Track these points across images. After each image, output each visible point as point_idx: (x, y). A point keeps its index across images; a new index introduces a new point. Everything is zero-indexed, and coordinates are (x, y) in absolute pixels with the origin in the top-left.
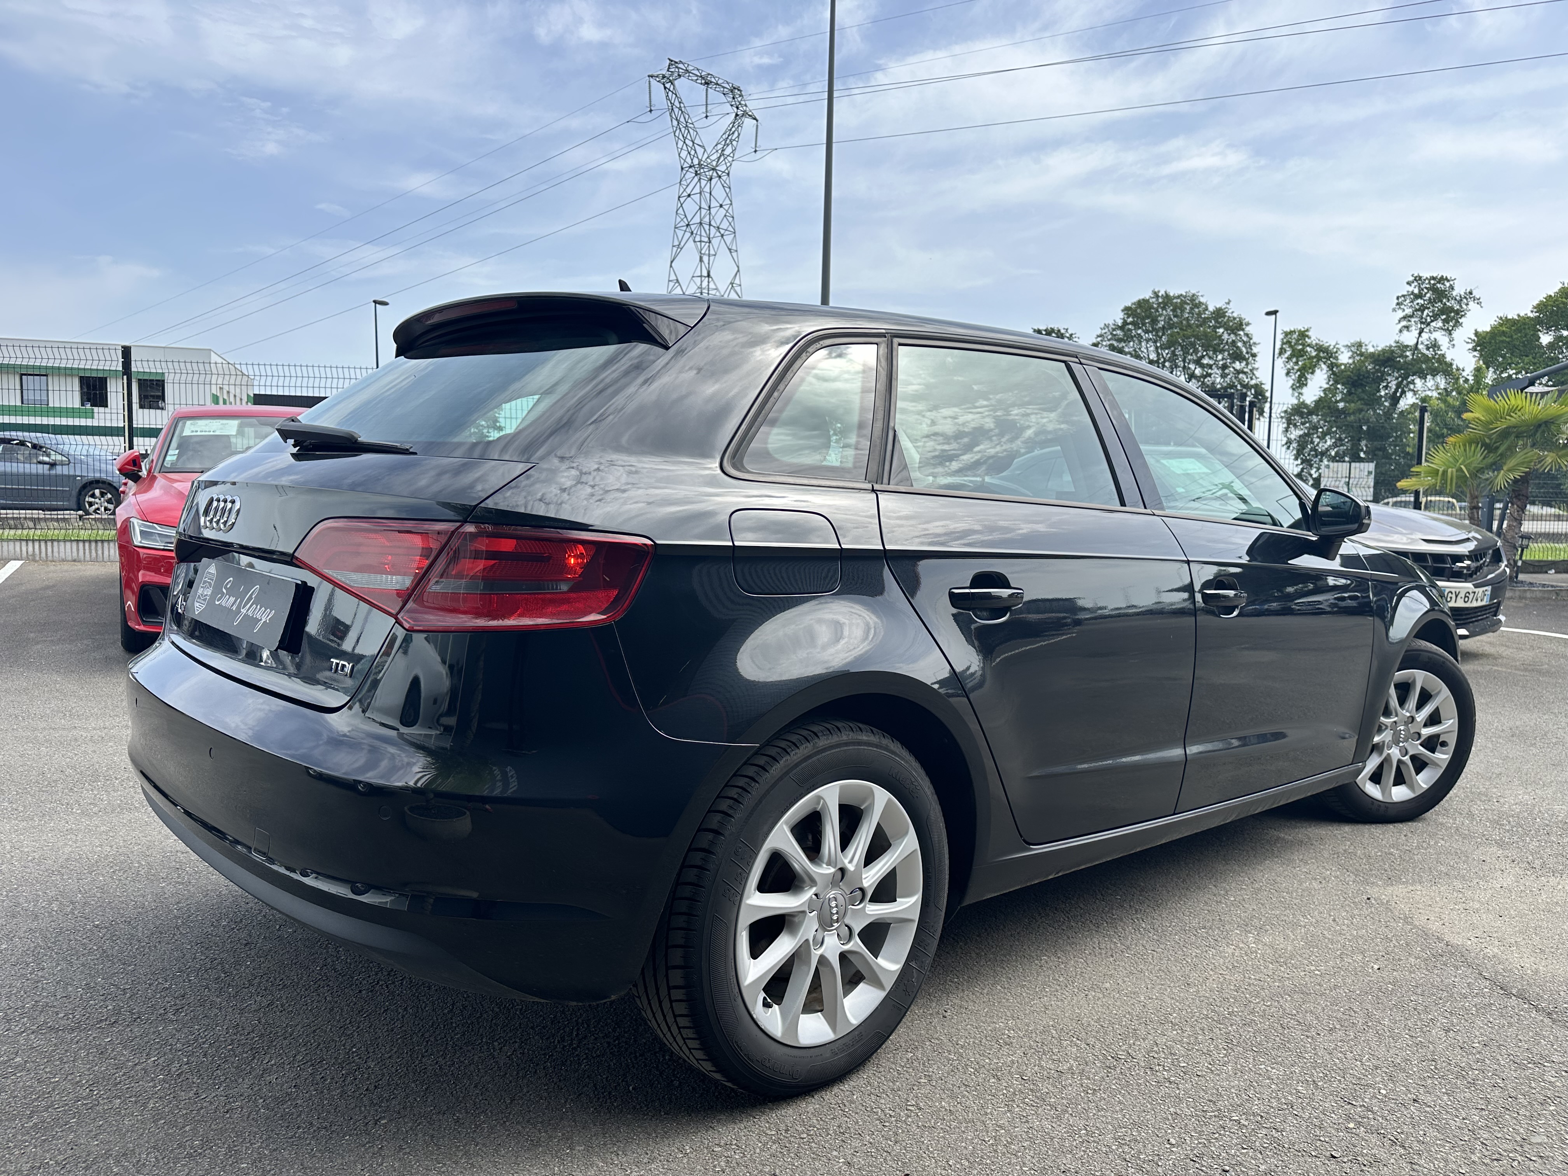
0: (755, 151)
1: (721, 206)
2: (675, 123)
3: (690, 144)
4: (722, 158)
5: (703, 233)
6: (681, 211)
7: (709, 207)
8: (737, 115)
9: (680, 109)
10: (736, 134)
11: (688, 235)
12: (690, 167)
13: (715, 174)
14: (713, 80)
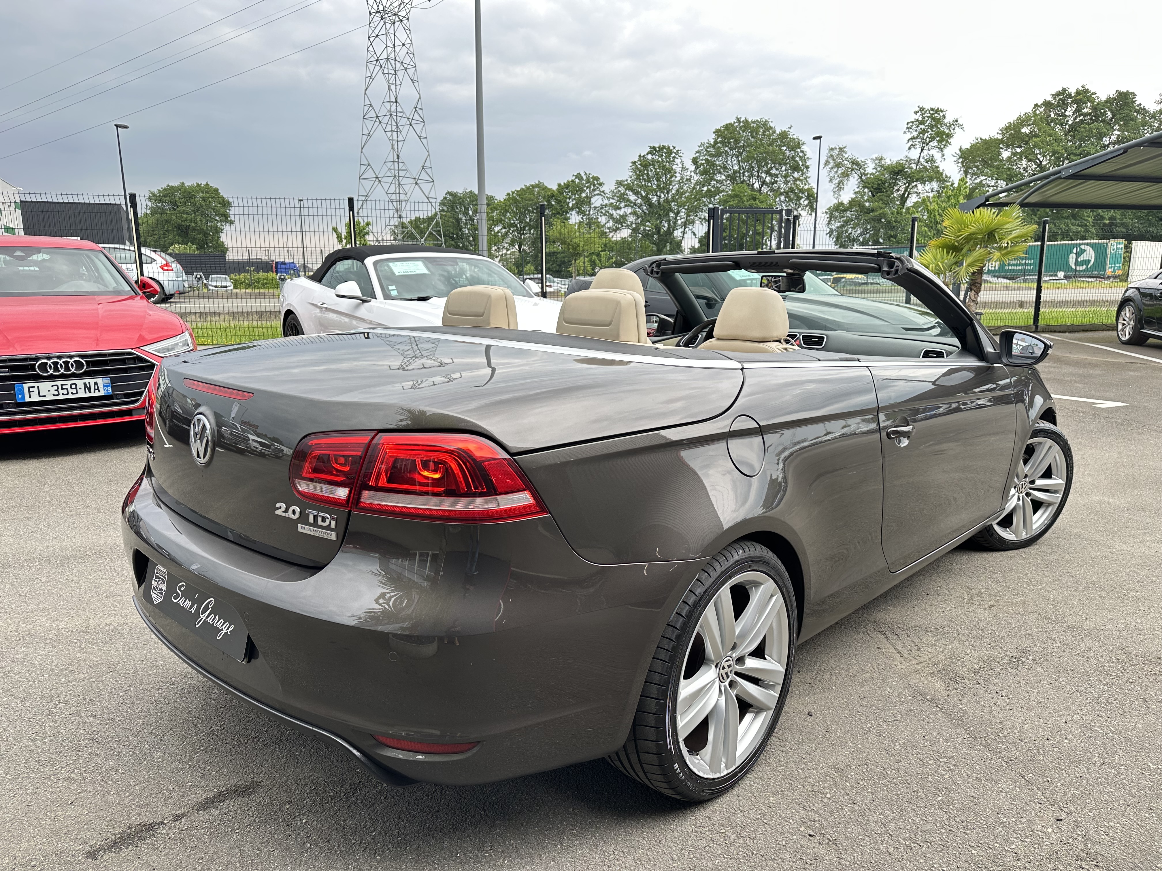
1: (403, 45)
4: (402, 6)
7: (394, 46)
11: (378, 68)
12: (377, 12)
13: (397, 19)
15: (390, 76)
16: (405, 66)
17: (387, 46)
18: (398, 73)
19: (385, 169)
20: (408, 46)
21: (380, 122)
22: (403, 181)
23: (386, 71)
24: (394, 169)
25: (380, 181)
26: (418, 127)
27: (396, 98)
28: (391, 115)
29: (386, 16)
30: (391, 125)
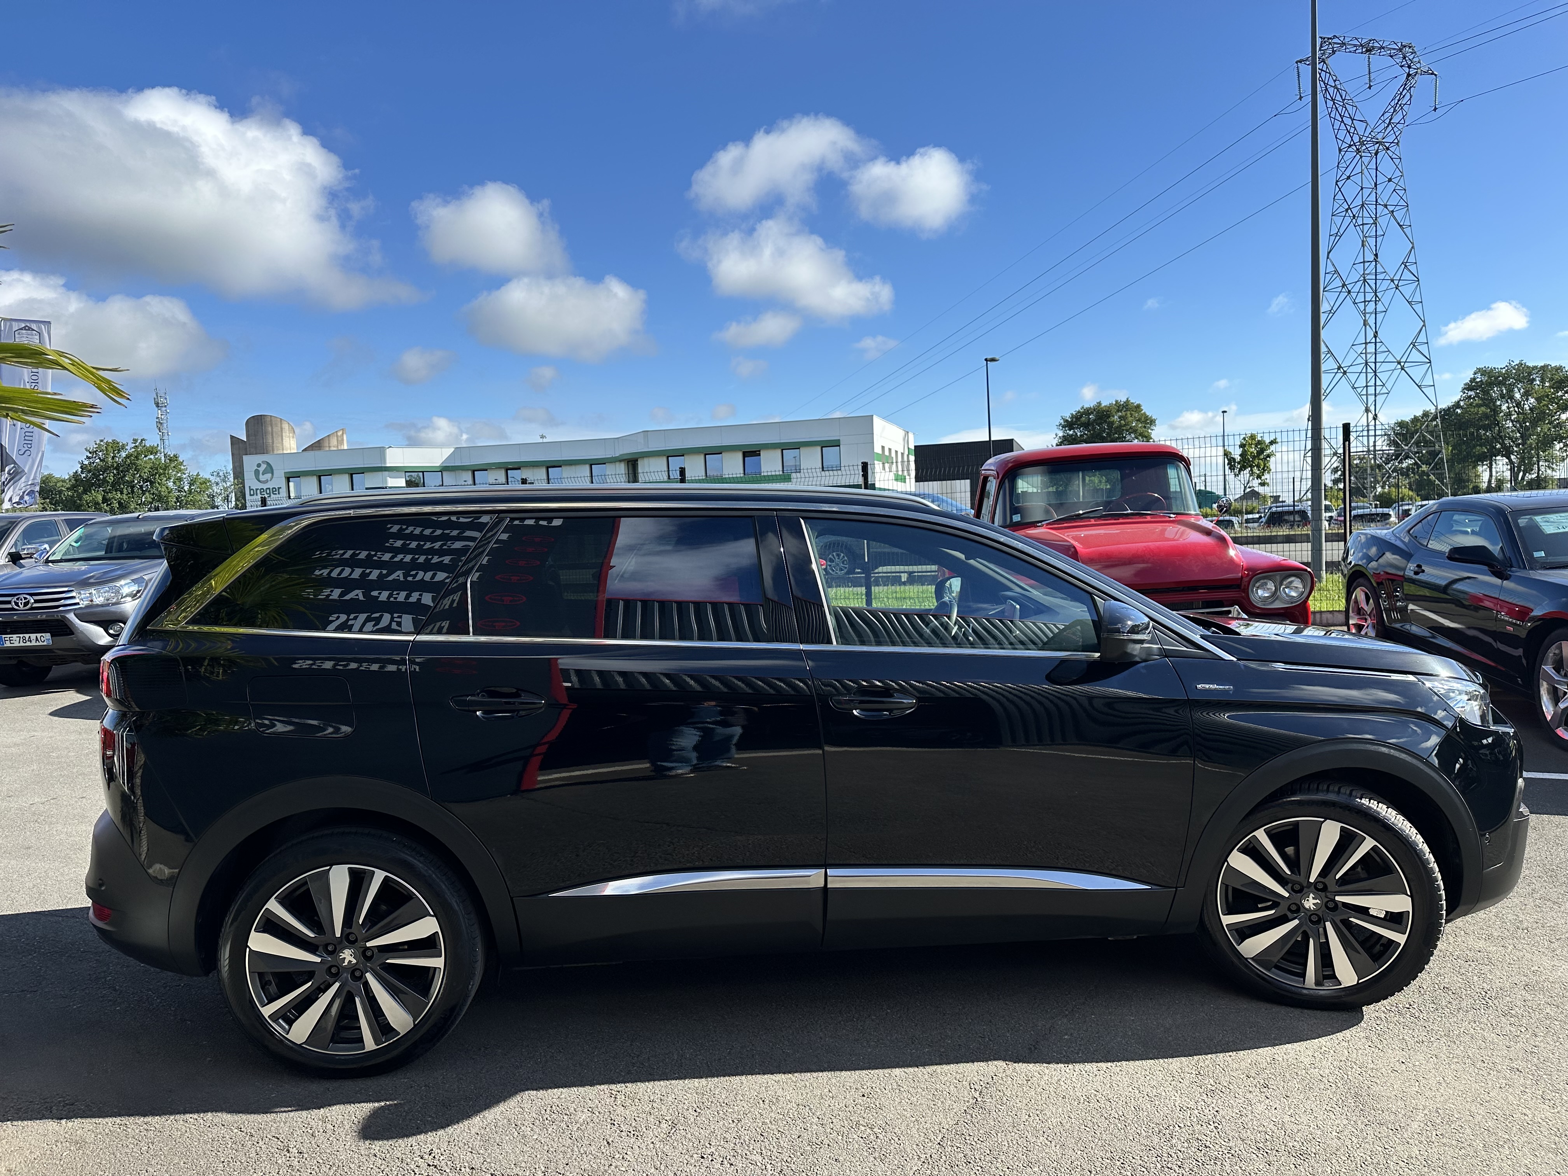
0: (1435, 109)
1: (1390, 180)
2: (1330, 103)
3: (1348, 121)
4: (1390, 128)
5: (1366, 214)
6: (1339, 196)
7: (1376, 185)
8: (1409, 75)
9: (1335, 87)
10: (1408, 96)
11: (1348, 220)
12: (1350, 146)
13: (1381, 147)
14: (1376, 45)
15: (1366, 227)
16: (1391, 208)
17: (1362, 189)
18: (1378, 219)
19: (1353, 355)
20: (1396, 181)
21: (1349, 292)
22: (1381, 368)
23: (1360, 222)
24: (1366, 353)
25: (1345, 373)
26: (1407, 290)
27: (1376, 255)
28: (1365, 280)
29: (1364, 147)
30: (1364, 292)
